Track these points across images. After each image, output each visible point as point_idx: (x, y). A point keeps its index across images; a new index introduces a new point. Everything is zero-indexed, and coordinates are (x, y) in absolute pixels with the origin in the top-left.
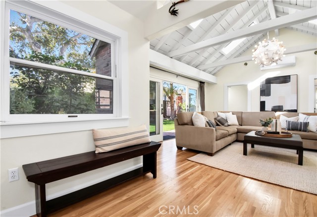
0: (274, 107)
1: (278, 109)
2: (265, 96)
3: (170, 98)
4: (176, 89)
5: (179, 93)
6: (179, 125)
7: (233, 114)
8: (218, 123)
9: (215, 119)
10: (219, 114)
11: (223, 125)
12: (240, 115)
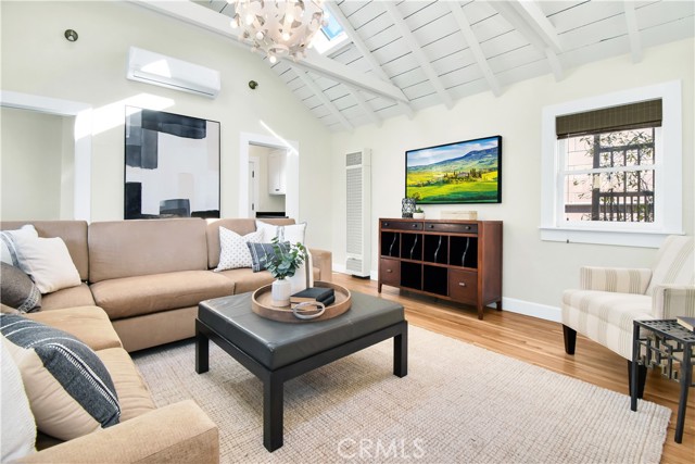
0: (167, 202)
2: (140, 165)
12: (78, 236)
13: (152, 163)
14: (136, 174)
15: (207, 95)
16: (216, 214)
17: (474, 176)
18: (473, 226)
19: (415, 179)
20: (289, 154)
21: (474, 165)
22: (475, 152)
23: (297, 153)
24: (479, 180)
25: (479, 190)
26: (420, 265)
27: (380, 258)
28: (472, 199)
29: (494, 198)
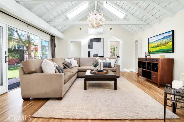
0: (94, 54)
1: (96, 55)
3: (27, 47)
4: (33, 41)
5: (35, 44)
6: (25, 74)
7: (74, 59)
8: (66, 66)
9: (63, 63)
10: (66, 59)
11: (69, 67)
12: (79, 60)
13: (92, 48)
14: (90, 50)
15: (101, 33)
16: (103, 57)
17: (166, 44)
18: (157, 60)
19: (151, 46)
20: (120, 43)
21: (166, 40)
22: (166, 36)
23: (122, 42)
24: (167, 45)
25: (167, 48)
26: (146, 71)
27: (138, 68)
28: (165, 51)
29: (171, 51)
